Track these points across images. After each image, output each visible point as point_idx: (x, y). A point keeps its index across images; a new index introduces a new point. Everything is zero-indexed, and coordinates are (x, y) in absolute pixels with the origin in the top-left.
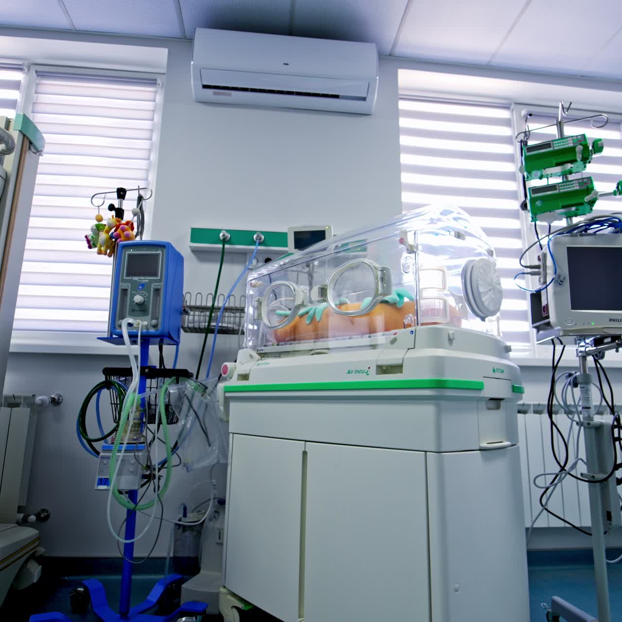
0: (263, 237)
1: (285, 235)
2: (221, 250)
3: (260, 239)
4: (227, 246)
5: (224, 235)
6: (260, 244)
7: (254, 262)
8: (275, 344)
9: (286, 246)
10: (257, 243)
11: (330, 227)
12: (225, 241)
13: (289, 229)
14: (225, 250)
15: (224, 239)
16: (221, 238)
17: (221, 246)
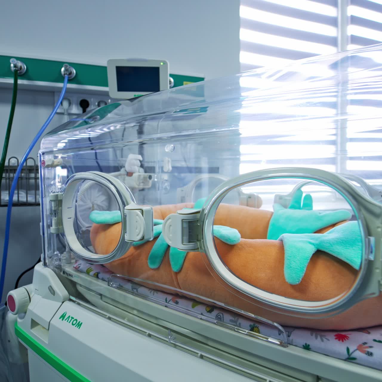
0: (74, 71)
1: (103, 70)
2: (13, 87)
3: (70, 73)
4: (20, 82)
5: (15, 66)
6: (70, 81)
7: (66, 104)
8: (92, 273)
9: (106, 85)
10: (66, 80)
11: (165, 63)
12: (18, 74)
13: (109, 61)
14: (18, 87)
15: (16, 71)
16: (13, 69)
17: (11, 81)
